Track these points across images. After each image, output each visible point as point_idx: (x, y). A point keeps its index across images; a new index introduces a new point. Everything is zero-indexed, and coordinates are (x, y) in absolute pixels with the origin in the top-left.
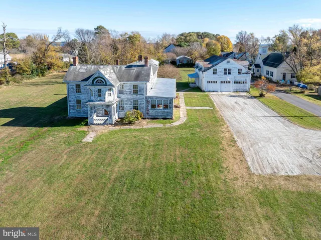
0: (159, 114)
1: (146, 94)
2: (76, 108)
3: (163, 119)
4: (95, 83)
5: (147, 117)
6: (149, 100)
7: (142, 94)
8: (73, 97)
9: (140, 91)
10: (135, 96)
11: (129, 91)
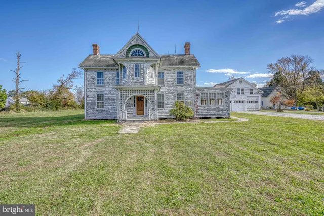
0: (212, 112)
1: (195, 84)
2: (96, 106)
3: (217, 118)
4: (130, 55)
5: (196, 116)
6: (199, 92)
7: (189, 85)
8: (93, 90)
9: (187, 80)
10: (179, 88)
11: (171, 80)
